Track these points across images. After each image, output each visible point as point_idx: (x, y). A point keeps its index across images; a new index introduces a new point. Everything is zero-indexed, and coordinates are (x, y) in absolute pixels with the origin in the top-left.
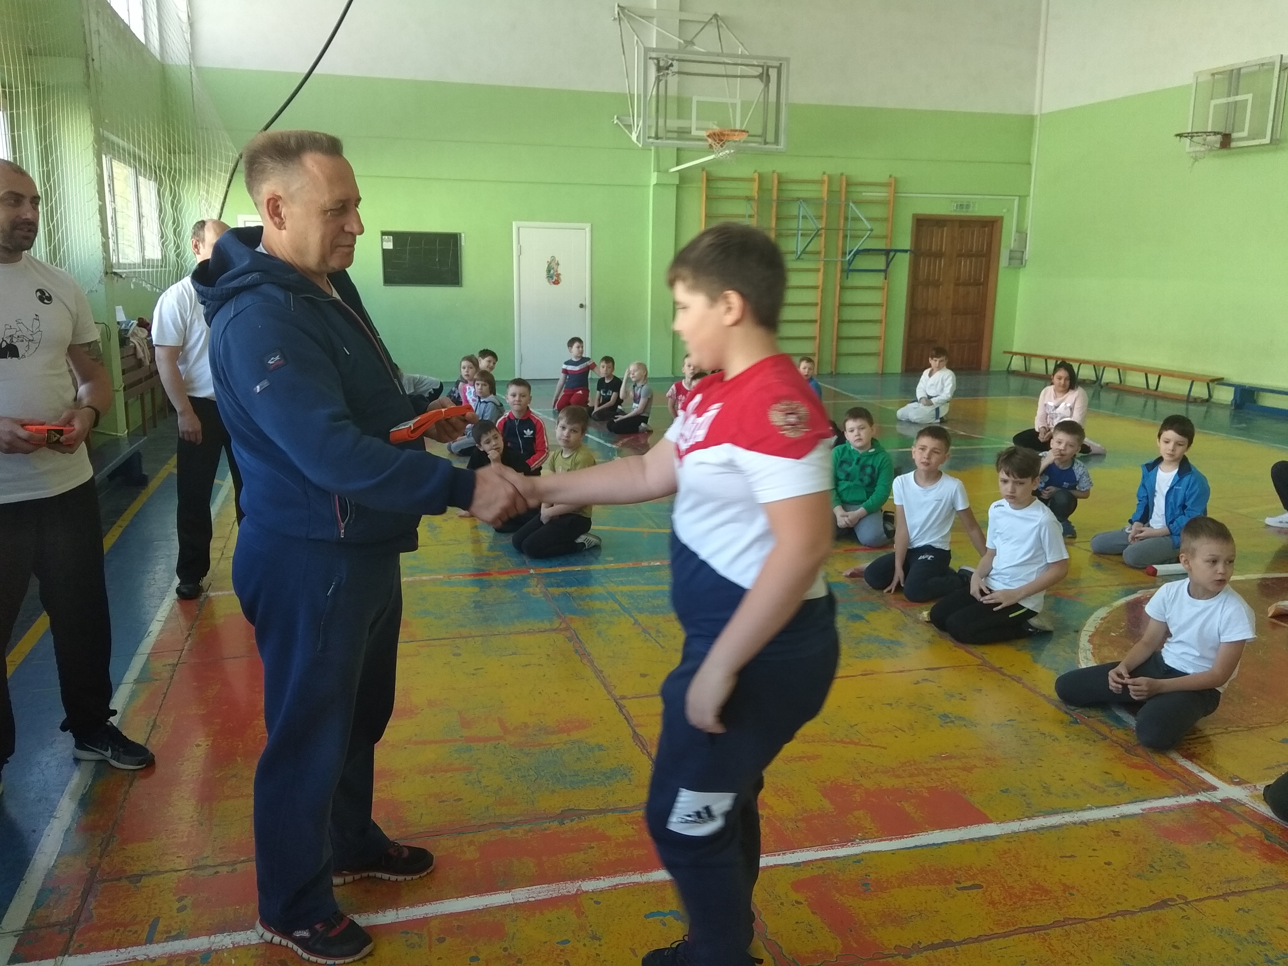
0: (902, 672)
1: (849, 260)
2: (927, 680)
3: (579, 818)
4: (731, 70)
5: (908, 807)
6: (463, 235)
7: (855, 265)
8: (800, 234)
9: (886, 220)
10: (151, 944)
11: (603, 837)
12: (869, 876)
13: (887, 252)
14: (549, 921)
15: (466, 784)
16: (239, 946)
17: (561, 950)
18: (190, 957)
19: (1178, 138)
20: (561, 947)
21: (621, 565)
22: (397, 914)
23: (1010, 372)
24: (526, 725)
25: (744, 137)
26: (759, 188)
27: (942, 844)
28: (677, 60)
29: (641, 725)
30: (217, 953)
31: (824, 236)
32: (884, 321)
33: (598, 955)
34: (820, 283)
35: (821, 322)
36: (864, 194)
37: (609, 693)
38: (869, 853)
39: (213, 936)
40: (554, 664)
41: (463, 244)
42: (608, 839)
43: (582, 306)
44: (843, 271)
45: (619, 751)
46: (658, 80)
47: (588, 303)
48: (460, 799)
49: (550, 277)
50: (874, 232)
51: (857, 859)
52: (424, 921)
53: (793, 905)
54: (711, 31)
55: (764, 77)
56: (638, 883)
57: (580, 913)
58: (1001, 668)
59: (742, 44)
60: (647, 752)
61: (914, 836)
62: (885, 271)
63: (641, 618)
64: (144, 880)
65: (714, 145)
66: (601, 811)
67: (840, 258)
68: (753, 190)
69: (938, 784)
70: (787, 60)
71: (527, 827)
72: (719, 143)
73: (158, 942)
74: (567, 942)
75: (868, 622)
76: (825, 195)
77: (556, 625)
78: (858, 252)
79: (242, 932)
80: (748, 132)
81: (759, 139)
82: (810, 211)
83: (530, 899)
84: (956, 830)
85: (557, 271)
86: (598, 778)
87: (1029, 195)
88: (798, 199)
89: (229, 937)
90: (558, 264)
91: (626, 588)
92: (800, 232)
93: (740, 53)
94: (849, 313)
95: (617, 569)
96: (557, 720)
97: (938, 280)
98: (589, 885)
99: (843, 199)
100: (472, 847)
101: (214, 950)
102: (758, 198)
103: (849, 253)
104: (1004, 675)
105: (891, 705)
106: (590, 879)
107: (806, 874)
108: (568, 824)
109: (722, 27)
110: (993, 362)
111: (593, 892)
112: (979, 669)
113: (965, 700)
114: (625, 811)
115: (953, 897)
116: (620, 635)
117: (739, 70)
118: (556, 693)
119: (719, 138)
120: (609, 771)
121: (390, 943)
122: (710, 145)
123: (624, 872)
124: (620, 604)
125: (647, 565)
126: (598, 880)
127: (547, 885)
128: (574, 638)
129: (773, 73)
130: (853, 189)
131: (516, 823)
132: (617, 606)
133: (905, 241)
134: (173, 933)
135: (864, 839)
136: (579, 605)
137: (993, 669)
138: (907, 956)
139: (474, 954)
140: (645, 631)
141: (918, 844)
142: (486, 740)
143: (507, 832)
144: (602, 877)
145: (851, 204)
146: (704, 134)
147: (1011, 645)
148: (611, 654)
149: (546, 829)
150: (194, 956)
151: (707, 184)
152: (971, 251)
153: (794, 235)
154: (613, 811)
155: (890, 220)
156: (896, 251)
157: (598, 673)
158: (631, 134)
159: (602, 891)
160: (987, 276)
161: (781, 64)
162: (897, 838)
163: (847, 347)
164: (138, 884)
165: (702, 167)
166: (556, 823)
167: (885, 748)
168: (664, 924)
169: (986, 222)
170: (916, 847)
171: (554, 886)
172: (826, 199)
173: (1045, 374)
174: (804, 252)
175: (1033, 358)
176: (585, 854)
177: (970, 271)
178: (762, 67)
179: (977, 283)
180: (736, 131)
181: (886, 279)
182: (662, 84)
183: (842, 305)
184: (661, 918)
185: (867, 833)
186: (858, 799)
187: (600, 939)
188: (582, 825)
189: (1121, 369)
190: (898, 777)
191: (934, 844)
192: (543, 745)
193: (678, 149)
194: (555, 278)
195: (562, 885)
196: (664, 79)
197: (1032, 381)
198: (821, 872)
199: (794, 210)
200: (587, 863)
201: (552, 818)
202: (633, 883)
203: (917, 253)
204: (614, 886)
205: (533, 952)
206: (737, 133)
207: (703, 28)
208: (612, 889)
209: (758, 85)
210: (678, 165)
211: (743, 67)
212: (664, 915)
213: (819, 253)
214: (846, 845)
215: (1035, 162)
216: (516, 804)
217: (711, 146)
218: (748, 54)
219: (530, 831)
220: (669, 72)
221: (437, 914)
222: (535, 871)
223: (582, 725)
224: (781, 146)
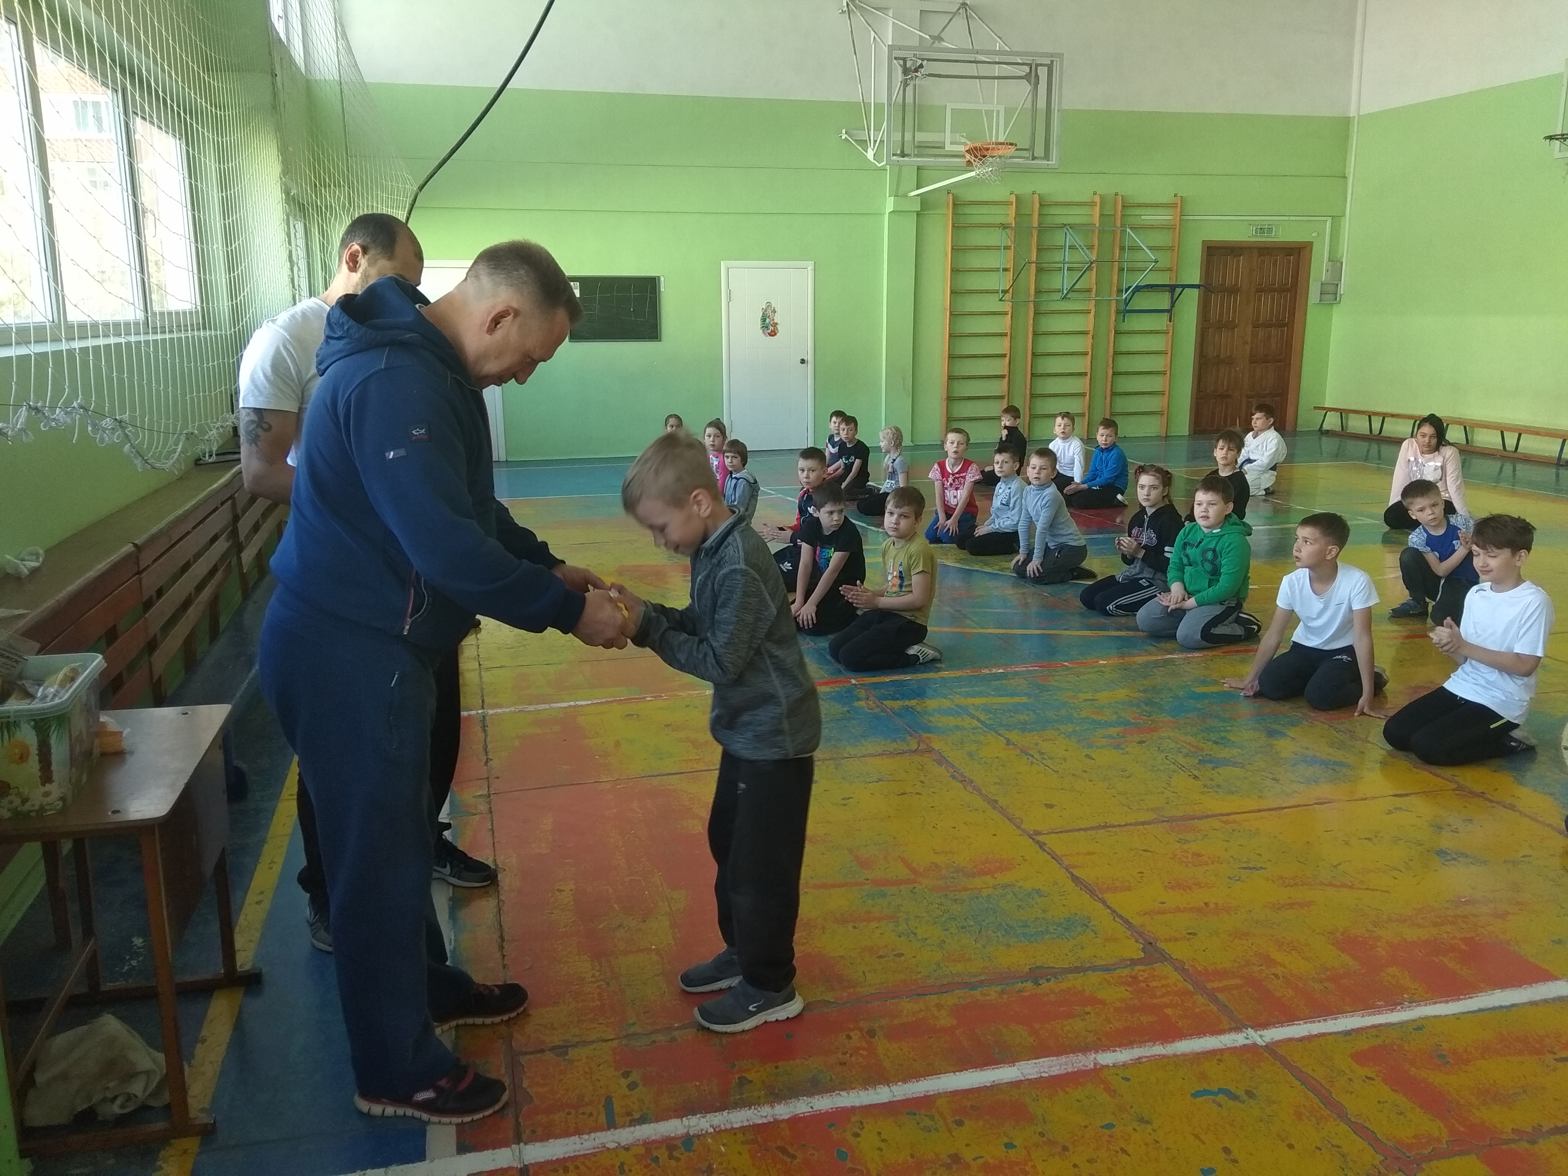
0: (1366, 799)
1: (1126, 298)
2: (1400, 809)
3: (1055, 978)
4: (984, 70)
5: (1450, 963)
6: (662, 279)
7: (1136, 304)
8: (1066, 268)
9: (1171, 249)
10: (616, 1129)
11: (1094, 1001)
12: (1441, 1046)
13: (1172, 288)
14: (1078, 1101)
15: (900, 937)
16: (721, 1131)
17: (1109, 1136)
18: (669, 1144)
19: (1548, 140)
20: (1108, 1132)
21: (959, 673)
22: (891, 1091)
23: (1323, 432)
24: (936, 865)
25: (1011, 151)
26: (1016, 214)
27: (1513, 1005)
28: (928, 60)
29: (1074, 867)
30: (698, 1139)
31: (1095, 270)
32: (1168, 372)
33: (1157, 1142)
34: (1091, 328)
35: (1091, 375)
36: (1143, 217)
37: (1019, 827)
38: (1427, 1018)
39: (684, 1119)
40: (934, 793)
41: (662, 289)
42: (1102, 1002)
43: (803, 361)
44: (1118, 312)
45: (1062, 897)
46: (905, 84)
47: (810, 358)
48: (902, 955)
49: (765, 327)
50: (1158, 265)
51: (1419, 1025)
52: (926, 1101)
53: (1364, 1081)
54: (960, 23)
55: (1032, 77)
56: (1164, 1056)
57: (1111, 1091)
58: (1483, 793)
59: (999, 38)
60: (1098, 898)
61: (1471, 998)
62: (1169, 311)
63: (1014, 736)
64: (572, 1053)
65: (972, 161)
66: (1077, 970)
67: (1114, 297)
68: (1009, 215)
69: (1473, 934)
70: (1060, 56)
71: (999, 988)
72: (980, 160)
73: (623, 1126)
74: (1110, 1126)
75: (1293, 739)
76: (1096, 220)
77: (914, 746)
78: (1138, 289)
79: (717, 1114)
80: (1016, 145)
81: (1026, 154)
82: (1079, 241)
83: (1044, 1075)
84: (1520, 990)
85: (773, 320)
86: (1056, 930)
87: (1344, 215)
88: (1065, 225)
89: (704, 1120)
90: (775, 312)
91: (978, 701)
92: (1066, 265)
93: (998, 49)
94: (1125, 364)
95: (955, 678)
96: (971, 860)
97: (1233, 321)
98: (1107, 1058)
99: (1119, 224)
100: (942, 1011)
101: (694, 1136)
102: (1015, 225)
103: (1126, 292)
104: (1492, 801)
105: (1369, 839)
106: (1103, 1051)
107: (1363, 1044)
108: (1045, 986)
109: (972, 17)
110: (1300, 422)
111: (1114, 1066)
112: (1457, 794)
113: (1457, 832)
114: (1106, 969)
115: (1555, 1070)
116: (997, 758)
117: (997, 70)
118: (955, 828)
119: (979, 153)
120: (1062, 920)
121: (900, 1126)
122: (969, 161)
123: (1141, 1043)
124: (978, 720)
125: (988, 672)
126: (1113, 1052)
127: (1055, 1058)
128: (942, 760)
129: (1043, 72)
130: (1129, 212)
131: (981, 983)
132: (975, 723)
133: (1193, 276)
134: (636, 1116)
135: (1415, 1001)
136: (930, 721)
137: (1474, 794)
138: (1533, 1142)
139: (1006, 1140)
140: (1024, 751)
141: (1482, 1006)
142: (898, 883)
143: (977, 993)
144: (1117, 1049)
145: (1128, 230)
146: (962, 149)
147: (1484, 765)
148: (998, 781)
149: (1020, 991)
150: (675, 1143)
151: (953, 209)
152: (1275, 285)
153: (1060, 269)
154: (1094, 969)
155: (1175, 249)
156: (1184, 287)
157: (993, 803)
158: (867, 152)
159: (1125, 1065)
160: (1292, 314)
161: (1052, 62)
162: (1454, 1000)
163: (1122, 405)
164: (567, 1057)
165: (948, 190)
166: (1029, 984)
167: (1388, 892)
168: (1220, 1105)
169: (1292, 249)
170: (1480, 1010)
171: (1063, 1059)
172: (1097, 225)
173: (1368, 433)
174: (1071, 290)
175: (1351, 415)
176: (1084, 1020)
177: (1272, 309)
178: (1030, 66)
179: (1281, 325)
180: (1003, 144)
181: (1170, 321)
182: (909, 89)
183: (1116, 353)
184: (1212, 1097)
185: (1414, 994)
186: (1384, 953)
187: (1148, 1122)
188: (1064, 985)
189: (1468, 427)
190: (1419, 926)
191: (1501, 1007)
192: (968, 890)
193: (919, 168)
194: (771, 328)
195: (1073, 1058)
196: (912, 83)
197: (1351, 444)
198: (1379, 1041)
199: (1058, 238)
200: (1091, 1032)
201: (1024, 978)
202: (1159, 1055)
203: (1207, 288)
204: (1137, 1059)
205: (1076, 1138)
206: (1000, 147)
207: (951, 20)
208: (1136, 1063)
209: (1025, 87)
210: (918, 188)
211: (1005, 66)
212: (1215, 1094)
213: (1089, 291)
214: (1395, 1009)
215: (1352, 175)
216: (970, 960)
217: (969, 163)
218: (1009, 50)
219: (1003, 992)
220: (919, 74)
221: (939, 1091)
222: (1032, 1041)
223: (1004, 866)
224: (1053, 162)
